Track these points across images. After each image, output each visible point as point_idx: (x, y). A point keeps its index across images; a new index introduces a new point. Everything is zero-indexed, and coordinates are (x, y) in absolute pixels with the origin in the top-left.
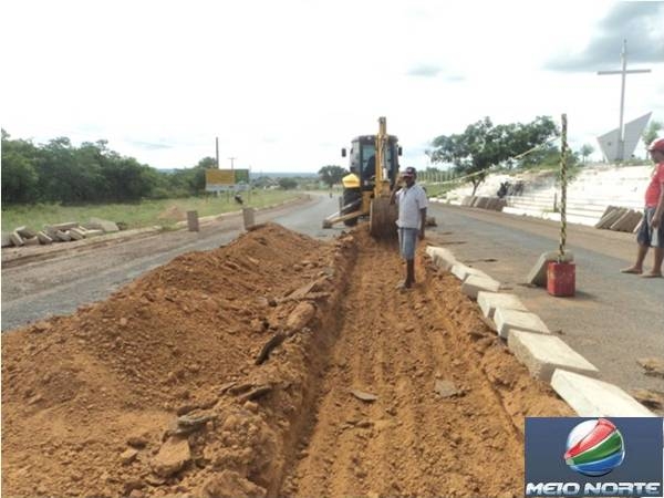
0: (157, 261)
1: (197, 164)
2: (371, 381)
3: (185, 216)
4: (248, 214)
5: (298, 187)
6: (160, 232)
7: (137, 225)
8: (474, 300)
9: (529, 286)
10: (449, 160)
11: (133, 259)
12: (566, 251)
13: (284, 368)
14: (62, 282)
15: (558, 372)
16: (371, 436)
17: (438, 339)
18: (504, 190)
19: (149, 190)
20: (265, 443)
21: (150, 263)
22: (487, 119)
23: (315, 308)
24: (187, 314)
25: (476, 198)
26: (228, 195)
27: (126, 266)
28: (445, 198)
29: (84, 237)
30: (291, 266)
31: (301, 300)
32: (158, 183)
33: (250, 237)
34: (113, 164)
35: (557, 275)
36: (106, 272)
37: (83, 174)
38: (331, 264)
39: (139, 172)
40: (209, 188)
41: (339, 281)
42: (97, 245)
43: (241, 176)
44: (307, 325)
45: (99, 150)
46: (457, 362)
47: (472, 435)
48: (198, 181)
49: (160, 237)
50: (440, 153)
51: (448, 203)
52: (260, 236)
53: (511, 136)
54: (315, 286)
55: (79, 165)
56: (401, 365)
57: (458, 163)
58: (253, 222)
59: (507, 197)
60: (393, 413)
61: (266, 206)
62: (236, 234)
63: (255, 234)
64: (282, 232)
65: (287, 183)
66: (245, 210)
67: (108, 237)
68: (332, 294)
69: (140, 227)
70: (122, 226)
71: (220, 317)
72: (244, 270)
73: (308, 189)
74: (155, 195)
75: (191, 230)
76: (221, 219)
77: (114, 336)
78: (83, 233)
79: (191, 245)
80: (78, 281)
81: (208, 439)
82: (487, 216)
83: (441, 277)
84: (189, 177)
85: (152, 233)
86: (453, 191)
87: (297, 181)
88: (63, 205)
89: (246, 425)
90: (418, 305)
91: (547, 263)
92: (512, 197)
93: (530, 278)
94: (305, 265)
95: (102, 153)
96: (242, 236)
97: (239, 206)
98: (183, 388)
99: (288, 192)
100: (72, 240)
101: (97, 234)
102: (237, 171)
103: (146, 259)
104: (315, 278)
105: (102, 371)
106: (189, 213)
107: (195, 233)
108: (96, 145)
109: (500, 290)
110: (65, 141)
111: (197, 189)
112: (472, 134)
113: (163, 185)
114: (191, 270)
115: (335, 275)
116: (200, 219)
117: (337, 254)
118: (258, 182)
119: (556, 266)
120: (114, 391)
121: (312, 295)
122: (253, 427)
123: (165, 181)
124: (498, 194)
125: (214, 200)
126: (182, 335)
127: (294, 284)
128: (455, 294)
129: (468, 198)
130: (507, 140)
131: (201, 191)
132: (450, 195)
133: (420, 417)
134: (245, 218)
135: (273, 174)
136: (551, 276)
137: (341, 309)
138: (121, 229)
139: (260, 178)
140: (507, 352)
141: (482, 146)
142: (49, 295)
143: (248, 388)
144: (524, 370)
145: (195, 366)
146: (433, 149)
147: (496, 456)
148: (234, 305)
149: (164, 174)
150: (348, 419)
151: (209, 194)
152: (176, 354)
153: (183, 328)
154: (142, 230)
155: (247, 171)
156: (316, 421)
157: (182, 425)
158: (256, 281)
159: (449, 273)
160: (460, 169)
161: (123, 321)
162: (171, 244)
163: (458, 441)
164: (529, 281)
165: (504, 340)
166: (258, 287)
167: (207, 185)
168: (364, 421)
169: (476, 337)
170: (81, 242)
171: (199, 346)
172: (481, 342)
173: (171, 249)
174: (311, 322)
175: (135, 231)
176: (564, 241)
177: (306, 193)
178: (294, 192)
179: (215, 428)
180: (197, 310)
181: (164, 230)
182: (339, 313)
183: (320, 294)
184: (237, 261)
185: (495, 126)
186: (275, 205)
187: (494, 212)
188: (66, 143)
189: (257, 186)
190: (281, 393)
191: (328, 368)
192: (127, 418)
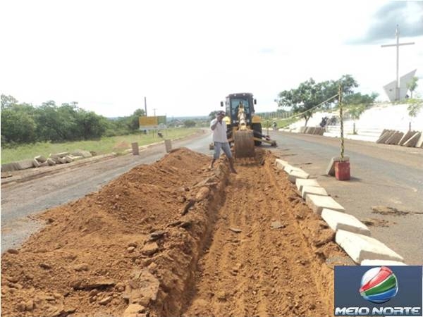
0: (119, 172)
1: (132, 114)
2: (239, 224)
3: (130, 146)
4: (168, 143)
5: (196, 125)
6: (116, 156)
7: (102, 153)
8: (294, 183)
9: (326, 176)
10: (290, 105)
11: (104, 171)
12: (344, 156)
13: (196, 215)
14: (70, 185)
15: (324, 210)
16: (239, 245)
17: (275, 204)
18: (324, 122)
19: (104, 131)
20: (190, 242)
21: (115, 173)
22: (311, 79)
23: (210, 190)
24: (146, 194)
25: (307, 128)
26: (153, 132)
27: (102, 175)
28: (288, 128)
29: (73, 160)
30: (196, 171)
31: (203, 186)
32: (110, 127)
33: (172, 156)
34: (82, 116)
35: (340, 169)
36: (92, 179)
37: (63, 123)
38: (218, 169)
39: (97, 120)
40: (141, 128)
41: (222, 178)
42: (81, 165)
43: (161, 120)
44: (206, 198)
45: (72, 108)
46: (283, 213)
47: (286, 242)
48: (135, 124)
49: (116, 158)
50: (283, 101)
51: (290, 131)
52: (177, 155)
53: (327, 88)
54: (210, 179)
55: (60, 117)
56: (255, 216)
57: (295, 107)
58: (171, 148)
59: (326, 126)
60: (249, 236)
61: (177, 138)
62: (162, 155)
63: (174, 154)
64: (189, 152)
65: (189, 123)
66: (166, 141)
67: (86, 160)
68: (219, 184)
69: (104, 154)
70: (93, 154)
71: (162, 195)
72: (171, 173)
73: (203, 126)
74: (108, 134)
75: (134, 154)
76: (150, 146)
77: (113, 203)
78: (73, 158)
79: (136, 163)
80: (78, 184)
81: (165, 241)
82: (314, 138)
83: (278, 173)
84: (128, 122)
85: (111, 157)
86: (293, 124)
87: (195, 122)
88: (52, 143)
89: (181, 235)
90: (266, 189)
91: (335, 163)
92: (329, 126)
93: (327, 172)
94: (203, 170)
95: (74, 109)
96: (166, 156)
97: (161, 139)
98: (149, 225)
99: (190, 129)
100: (67, 162)
101: (80, 159)
102: (158, 117)
103: (112, 171)
104: (210, 176)
105: (111, 218)
106: (132, 144)
107: (137, 156)
108: (70, 105)
109: (308, 178)
110: (52, 103)
111: (133, 129)
112: (303, 89)
113: (112, 128)
114: (143, 174)
115: (220, 175)
116: (139, 147)
117: (221, 164)
118: (172, 123)
119: (339, 165)
120: (118, 226)
121: (208, 184)
122: (184, 236)
123: (114, 125)
124: (321, 124)
125: (144, 136)
126: (145, 203)
127: (198, 179)
128: (284, 181)
129: (302, 128)
130: (325, 91)
131: (135, 130)
132: (292, 126)
133: (263, 237)
134: (167, 146)
135: (180, 118)
136: (337, 169)
137: (224, 192)
138: (93, 155)
139: (172, 121)
140: (304, 204)
141: (310, 96)
142: (65, 192)
143: (180, 223)
144: (311, 211)
145: (153, 216)
146: (279, 99)
147: (295, 249)
148: (168, 190)
149: (112, 121)
150: (228, 239)
151: (141, 131)
152: (144, 211)
153: (145, 199)
154: (106, 155)
155: (165, 117)
156: (212, 240)
157: (152, 236)
158: (178, 179)
159: (283, 171)
160: (296, 110)
161: (117, 196)
162: (124, 162)
163: (280, 245)
164: (327, 173)
165: (305, 200)
166: (178, 182)
167: (141, 126)
168: (235, 239)
169: (292, 200)
170: (72, 164)
171: (154, 207)
172: (294, 202)
173: (125, 165)
174: (208, 196)
175: (102, 156)
176: (343, 150)
177: (202, 129)
178: (194, 128)
179: (167, 237)
180: (150, 192)
181: (118, 155)
182: (223, 194)
183: (212, 184)
184: (166, 168)
185: (316, 83)
186: (183, 137)
187: (318, 136)
188: (53, 105)
189: (170, 125)
190: (196, 225)
191: (217, 219)
192: (126, 237)
